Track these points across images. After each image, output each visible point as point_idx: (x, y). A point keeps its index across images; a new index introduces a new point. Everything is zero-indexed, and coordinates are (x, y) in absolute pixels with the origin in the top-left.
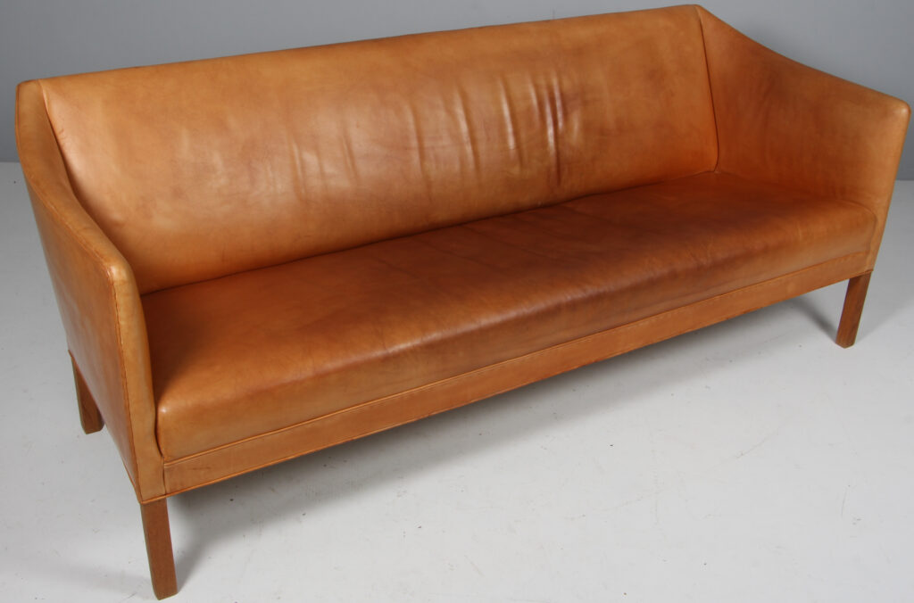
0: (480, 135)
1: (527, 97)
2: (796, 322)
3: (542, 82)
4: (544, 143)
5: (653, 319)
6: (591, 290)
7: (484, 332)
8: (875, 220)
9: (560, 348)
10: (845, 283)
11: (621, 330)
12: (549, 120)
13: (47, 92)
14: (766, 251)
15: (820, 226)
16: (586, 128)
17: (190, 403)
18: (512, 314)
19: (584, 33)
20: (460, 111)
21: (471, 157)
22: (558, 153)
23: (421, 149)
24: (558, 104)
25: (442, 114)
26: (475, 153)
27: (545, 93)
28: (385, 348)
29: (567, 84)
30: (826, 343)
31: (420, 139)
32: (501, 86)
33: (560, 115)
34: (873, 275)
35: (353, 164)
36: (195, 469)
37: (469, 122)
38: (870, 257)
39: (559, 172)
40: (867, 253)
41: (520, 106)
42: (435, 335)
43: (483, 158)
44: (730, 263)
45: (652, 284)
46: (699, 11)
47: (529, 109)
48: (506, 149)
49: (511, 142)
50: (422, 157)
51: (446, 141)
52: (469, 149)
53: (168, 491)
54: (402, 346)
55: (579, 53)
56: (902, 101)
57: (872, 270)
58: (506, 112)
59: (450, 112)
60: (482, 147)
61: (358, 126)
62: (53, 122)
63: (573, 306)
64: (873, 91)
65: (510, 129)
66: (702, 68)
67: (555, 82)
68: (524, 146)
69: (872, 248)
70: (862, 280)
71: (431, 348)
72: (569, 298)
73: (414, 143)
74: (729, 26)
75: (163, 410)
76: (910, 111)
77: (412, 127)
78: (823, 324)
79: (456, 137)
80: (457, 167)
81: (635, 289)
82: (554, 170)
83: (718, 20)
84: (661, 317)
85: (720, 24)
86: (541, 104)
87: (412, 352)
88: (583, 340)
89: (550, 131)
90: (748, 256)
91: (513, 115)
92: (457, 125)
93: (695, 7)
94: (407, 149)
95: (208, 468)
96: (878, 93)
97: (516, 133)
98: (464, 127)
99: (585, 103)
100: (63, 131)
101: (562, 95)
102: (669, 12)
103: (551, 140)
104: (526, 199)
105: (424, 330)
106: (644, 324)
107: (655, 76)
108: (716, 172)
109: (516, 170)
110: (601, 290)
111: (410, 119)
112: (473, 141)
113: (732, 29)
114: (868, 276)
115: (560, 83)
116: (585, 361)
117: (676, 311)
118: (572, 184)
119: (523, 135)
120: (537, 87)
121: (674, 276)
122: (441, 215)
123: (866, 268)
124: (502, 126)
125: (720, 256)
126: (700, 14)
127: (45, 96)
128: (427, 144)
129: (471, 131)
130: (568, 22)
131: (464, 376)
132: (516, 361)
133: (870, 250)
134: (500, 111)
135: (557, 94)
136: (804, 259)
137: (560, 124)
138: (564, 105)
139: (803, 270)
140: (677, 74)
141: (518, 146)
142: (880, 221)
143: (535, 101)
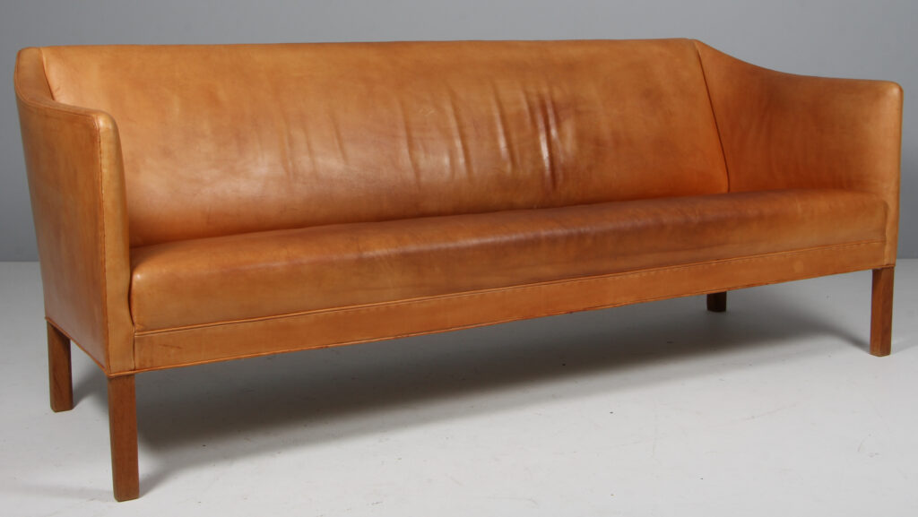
0: (470, 130)
1: (517, 103)
3: (532, 90)
4: (537, 146)
8: (886, 205)
12: (541, 125)
13: (46, 56)
14: (761, 218)
16: (580, 137)
17: (164, 271)
19: (575, 52)
20: (449, 109)
23: (410, 138)
24: (550, 111)
25: (431, 109)
26: (465, 148)
27: (536, 100)
29: (558, 94)
31: (408, 129)
33: (552, 122)
36: (165, 345)
37: (458, 118)
38: (888, 248)
39: (553, 176)
40: (884, 242)
41: (511, 110)
46: (696, 43)
47: (520, 113)
48: (497, 147)
49: (503, 145)
50: (412, 145)
52: (458, 143)
53: (137, 366)
54: (378, 252)
55: (570, 67)
56: (892, 83)
57: (894, 265)
58: (496, 114)
59: (439, 109)
60: (471, 143)
62: (50, 82)
63: (553, 239)
65: (500, 130)
67: (545, 91)
68: (516, 147)
69: (889, 238)
70: (884, 275)
73: (403, 132)
75: (138, 277)
77: (400, 117)
79: (444, 130)
82: (548, 173)
85: (718, 55)
86: (532, 110)
89: (543, 136)
91: (503, 117)
92: (446, 120)
93: (693, 41)
94: (394, 137)
95: (179, 347)
97: (507, 134)
98: (453, 122)
99: (578, 113)
100: (59, 89)
101: (554, 103)
102: (665, 43)
104: (520, 200)
107: (652, 96)
109: (508, 169)
111: (398, 110)
112: (463, 136)
114: (890, 270)
115: (551, 93)
118: (569, 190)
119: (514, 136)
120: (527, 94)
123: (886, 261)
124: (492, 126)
126: (697, 47)
127: (44, 59)
128: (416, 134)
129: (461, 127)
130: (560, 43)
131: (443, 298)
133: (886, 239)
134: (489, 112)
135: (548, 103)
137: (553, 130)
138: (556, 113)
139: (809, 248)
140: (674, 95)
141: (509, 145)
142: (891, 207)
143: (525, 106)
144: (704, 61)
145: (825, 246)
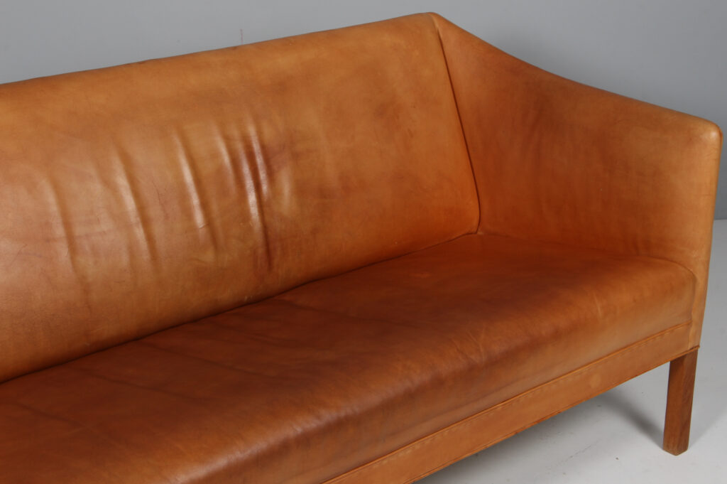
0: (155, 212)
1: (215, 155)
2: (607, 425)
3: (235, 133)
4: (245, 216)
5: (417, 446)
6: (328, 415)
8: (694, 279)
10: (666, 367)
11: (375, 465)
12: (249, 183)
14: (557, 335)
15: (623, 294)
16: (301, 190)
19: (285, 62)
20: (122, 181)
21: (143, 244)
22: (265, 228)
23: (71, 240)
24: (259, 160)
25: (97, 187)
26: (150, 238)
27: (240, 147)
29: (268, 133)
30: (650, 451)
31: (67, 225)
32: (177, 141)
33: (263, 175)
37: (136, 195)
38: (693, 330)
39: (268, 253)
40: (689, 324)
41: (207, 168)
43: (161, 244)
44: (511, 357)
45: (411, 397)
46: (435, 20)
47: (220, 170)
48: (192, 228)
49: (199, 219)
50: (73, 250)
51: (106, 225)
52: (139, 233)
55: (282, 88)
56: (708, 122)
57: (698, 346)
58: (188, 177)
59: (109, 184)
60: (158, 229)
63: (305, 441)
64: (671, 112)
65: (195, 200)
66: (448, 97)
67: (252, 131)
68: (218, 223)
69: (695, 317)
70: (686, 360)
72: (299, 430)
73: (60, 231)
74: (477, 38)
76: (721, 135)
77: (54, 208)
78: (643, 424)
79: (119, 218)
80: (125, 260)
81: (388, 407)
82: (261, 251)
83: (462, 32)
84: (427, 441)
85: (465, 36)
86: (235, 163)
89: (252, 198)
90: (534, 346)
91: (198, 181)
92: (119, 201)
93: (430, 16)
94: (49, 240)
97: (205, 205)
98: (130, 203)
99: (296, 156)
101: (263, 147)
102: (397, 25)
103: (254, 210)
104: (226, 294)
107: (387, 112)
108: (480, 233)
109: (209, 257)
110: (342, 414)
111: (51, 199)
112: (146, 222)
113: (482, 43)
114: (693, 354)
115: (260, 133)
117: (446, 432)
118: (289, 267)
119: (215, 207)
120: (228, 140)
121: (438, 383)
122: (107, 330)
123: (690, 346)
124: (183, 197)
125: (497, 349)
128: (79, 230)
129: (141, 208)
133: (692, 319)
134: (179, 176)
135: (256, 147)
136: (609, 342)
137: (265, 188)
138: (267, 161)
139: (608, 355)
140: (414, 107)
141: (209, 222)
142: (700, 281)
143: (226, 160)
144: (447, 48)
145: (625, 347)
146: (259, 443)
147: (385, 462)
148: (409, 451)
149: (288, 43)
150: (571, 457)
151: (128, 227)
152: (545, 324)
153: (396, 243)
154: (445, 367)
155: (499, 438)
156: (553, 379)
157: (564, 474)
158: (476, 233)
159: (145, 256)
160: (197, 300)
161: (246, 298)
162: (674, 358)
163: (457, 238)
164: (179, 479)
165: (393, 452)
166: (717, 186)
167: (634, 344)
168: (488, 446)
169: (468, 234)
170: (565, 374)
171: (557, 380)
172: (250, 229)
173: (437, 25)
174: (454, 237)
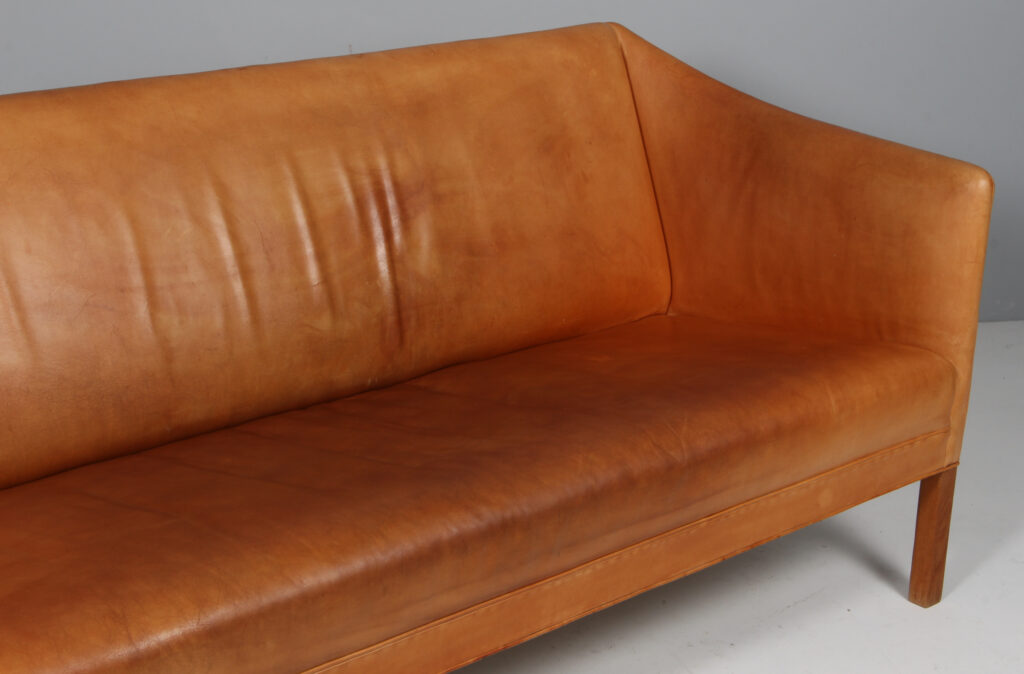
0: (257, 260)
1: (335, 191)
2: (833, 570)
3: (360, 164)
4: (372, 272)
5: (599, 565)
6: (490, 515)
7: (309, 601)
8: (954, 374)
9: (443, 626)
10: (914, 489)
11: (546, 586)
12: (378, 231)
14: (778, 433)
15: (863, 386)
16: (443, 243)
18: (357, 564)
19: (426, 77)
20: (217, 220)
21: (242, 302)
22: (397, 289)
23: (151, 290)
24: (391, 201)
25: (186, 227)
26: (251, 295)
27: (366, 182)
28: (130, 640)
29: (403, 166)
30: (893, 602)
31: (147, 271)
32: (287, 171)
33: (395, 221)
34: (960, 470)
35: (23, 322)
37: (234, 237)
38: (951, 440)
39: (400, 322)
40: (947, 432)
41: (324, 208)
42: (222, 612)
43: (265, 302)
44: (719, 457)
45: (593, 499)
46: (618, 33)
47: (340, 212)
48: (305, 285)
49: (313, 272)
50: (154, 304)
51: (195, 274)
52: (238, 287)
54: (164, 636)
55: (420, 109)
56: (976, 167)
57: (957, 463)
58: (300, 218)
59: (200, 221)
60: (261, 283)
61: (28, 251)
63: (461, 545)
64: (929, 154)
65: (309, 249)
66: (634, 133)
67: (382, 163)
68: (336, 280)
69: (954, 423)
70: (942, 481)
71: (216, 637)
72: (455, 530)
73: (137, 280)
74: (672, 57)
76: (992, 184)
77: (130, 249)
78: (883, 570)
79: (213, 267)
80: (218, 322)
81: (565, 510)
82: (391, 319)
83: (652, 48)
84: (612, 560)
85: (657, 55)
86: (361, 203)
87: (183, 644)
88: (481, 610)
89: (381, 251)
90: (750, 444)
91: (313, 224)
92: (213, 244)
93: (611, 29)
94: (123, 290)
96: (938, 157)
97: (321, 256)
98: (226, 248)
99: (438, 199)
101: (396, 185)
102: (568, 36)
103: (383, 266)
104: (344, 375)
105: (202, 604)
106: (583, 574)
107: (554, 148)
108: (670, 314)
109: (324, 323)
110: (508, 514)
111: (127, 237)
112: (245, 273)
113: (679, 64)
114: (951, 473)
115: (392, 166)
116: (487, 648)
117: (636, 550)
118: (426, 344)
119: (333, 259)
120: (351, 172)
121: (629, 483)
122: (194, 411)
123: (947, 461)
124: (295, 244)
125: (703, 444)
126: (622, 39)
128: (161, 280)
129: (241, 255)
130: (394, 55)
132: (368, 654)
133: (950, 427)
134: (289, 216)
135: (387, 184)
136: (842, 448)
137: (397, 237)
138: (401, 202)
139: (842, 465)
140: (590, 143)
141: (326, 278)
142: (962, 376)
143: (349, 198)
144: (634, 69)
145: (864, 457)
146: (405, 542)
147: (558, 583)
148: (588, 572)
149: (430, 53)
150: (789, 607)
151: (222, 277)
152: (763, 417)
153: (564, 320)
154: (637, 464)
155: (702, 565)
156: (772, 492)
157: (780, 627)
158: (666, 314)
159: (245, 318)
160: (307, 380)
161: (369, 381)
162: (925, 476)
163: (641, 319)
164: (305, 581)
165: (569, 570)
166: (985, 252)
167: (876, 452)
168: (689, 573)
169: (656, 314)
170: (788, 486)
171: (776, 493)
172: (378, 290)
173: (620, 39)
174: (636, 318)
